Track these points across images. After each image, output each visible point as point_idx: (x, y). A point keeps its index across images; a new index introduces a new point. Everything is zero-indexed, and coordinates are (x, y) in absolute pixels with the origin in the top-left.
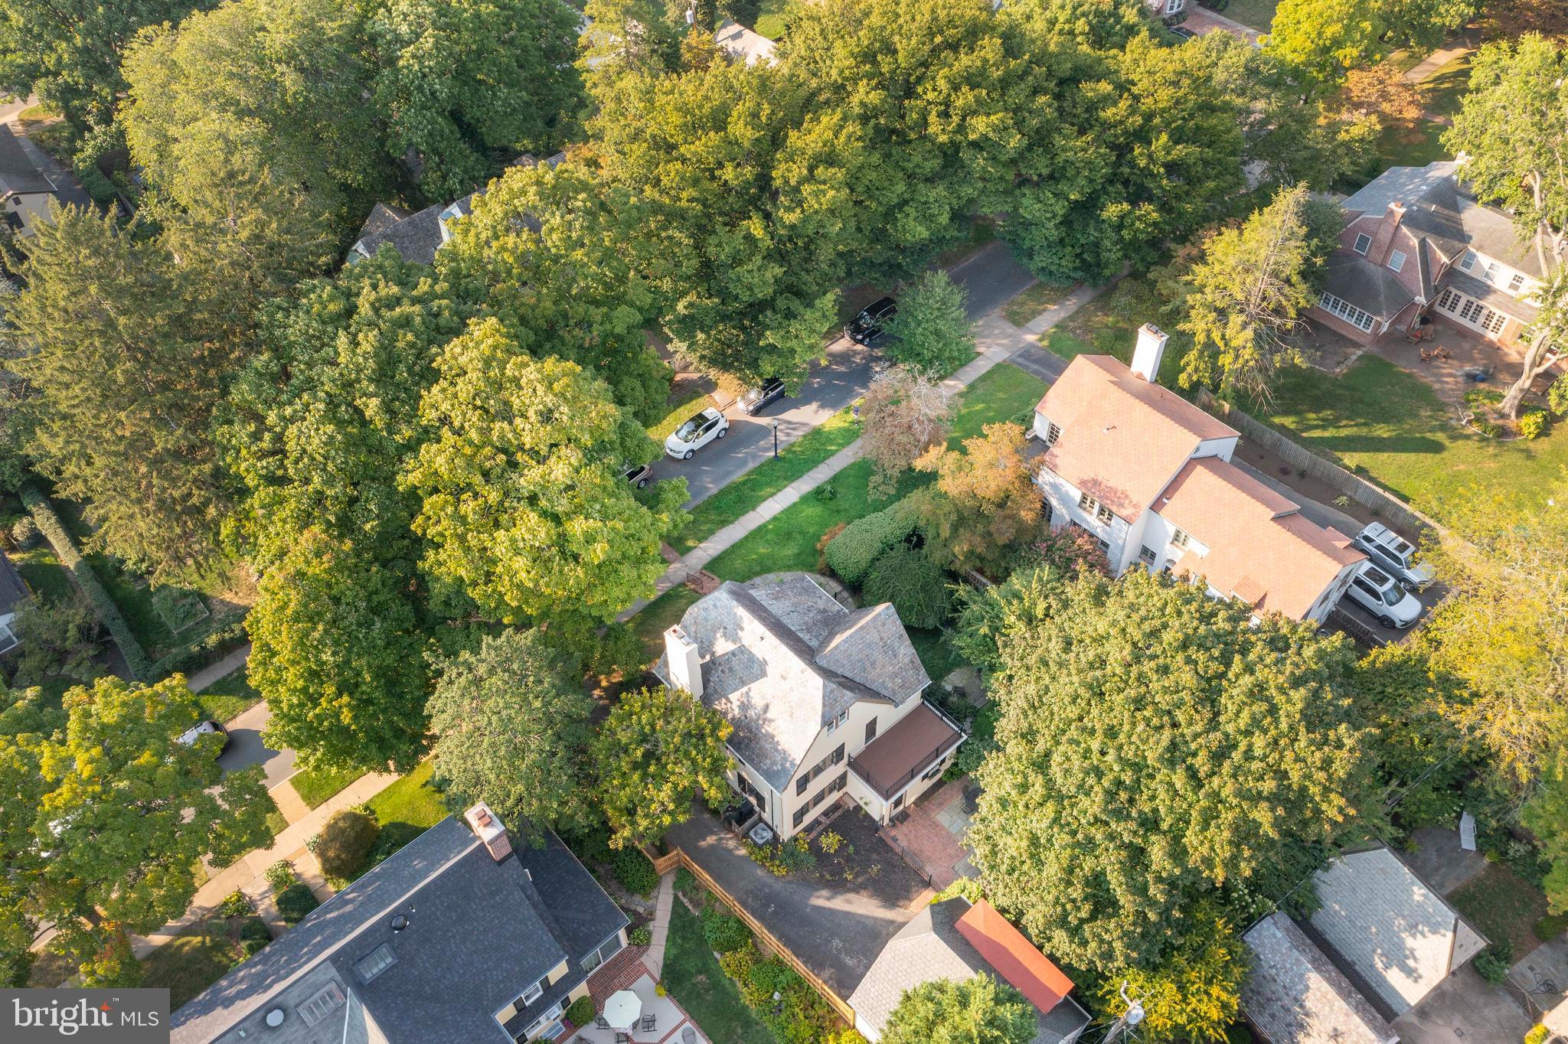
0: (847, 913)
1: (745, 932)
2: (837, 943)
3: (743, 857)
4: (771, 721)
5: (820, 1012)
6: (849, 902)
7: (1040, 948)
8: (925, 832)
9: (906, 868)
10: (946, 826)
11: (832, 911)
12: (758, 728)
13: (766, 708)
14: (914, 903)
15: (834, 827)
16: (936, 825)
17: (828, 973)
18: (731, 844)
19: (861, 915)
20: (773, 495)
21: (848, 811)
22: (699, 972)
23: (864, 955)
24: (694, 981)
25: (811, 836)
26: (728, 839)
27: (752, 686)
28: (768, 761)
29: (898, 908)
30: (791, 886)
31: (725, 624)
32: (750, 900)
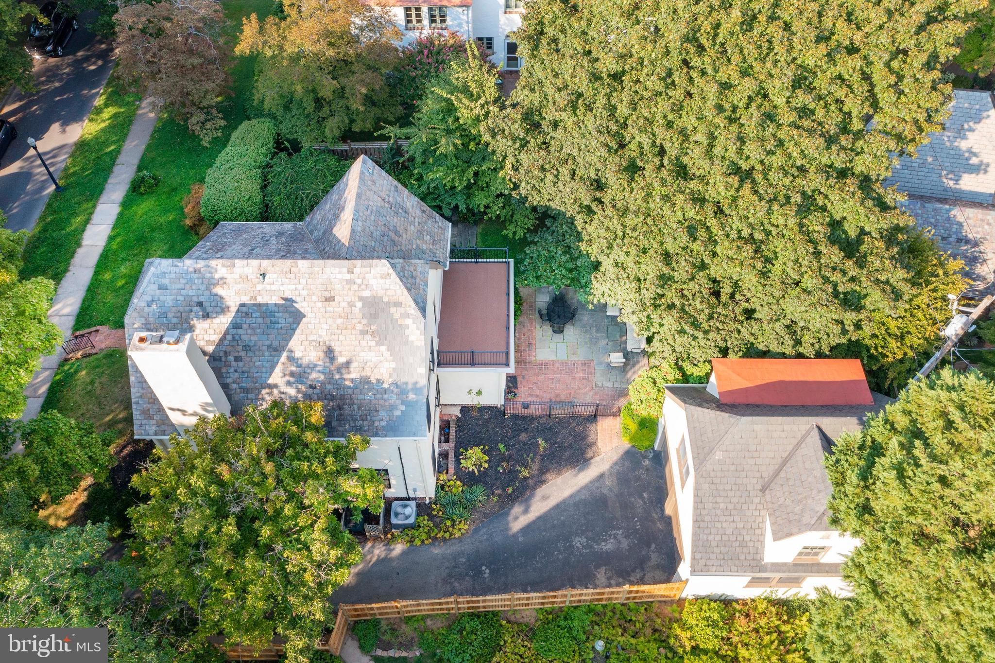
0: (557, 507)
1: (489, 618)
2: (578, 542)
3: (404, 553)
4: (348, 364)
5: (642, 618)
6: (545, 498)
7: (800, 356)
8: (542, 378)
9: (561, 422)
10: (553, 358)
11: (543, 519)
12: (339, 386)
13: (330, 354)
14: (600, 444)
15: (462, 445)
16: (545, 365)
17: (601, 575)
18: (379, 551)
19: (571, 496)
20: (87, 221)
21: (458, 420)
23: (614, 528)
25: (451, 471)
26: (371, 552)
27: (292, 344)
28: (382, 413)
29: (593, 461)
30: (481, 533)
31: (195, 299)
32: (456, 584)
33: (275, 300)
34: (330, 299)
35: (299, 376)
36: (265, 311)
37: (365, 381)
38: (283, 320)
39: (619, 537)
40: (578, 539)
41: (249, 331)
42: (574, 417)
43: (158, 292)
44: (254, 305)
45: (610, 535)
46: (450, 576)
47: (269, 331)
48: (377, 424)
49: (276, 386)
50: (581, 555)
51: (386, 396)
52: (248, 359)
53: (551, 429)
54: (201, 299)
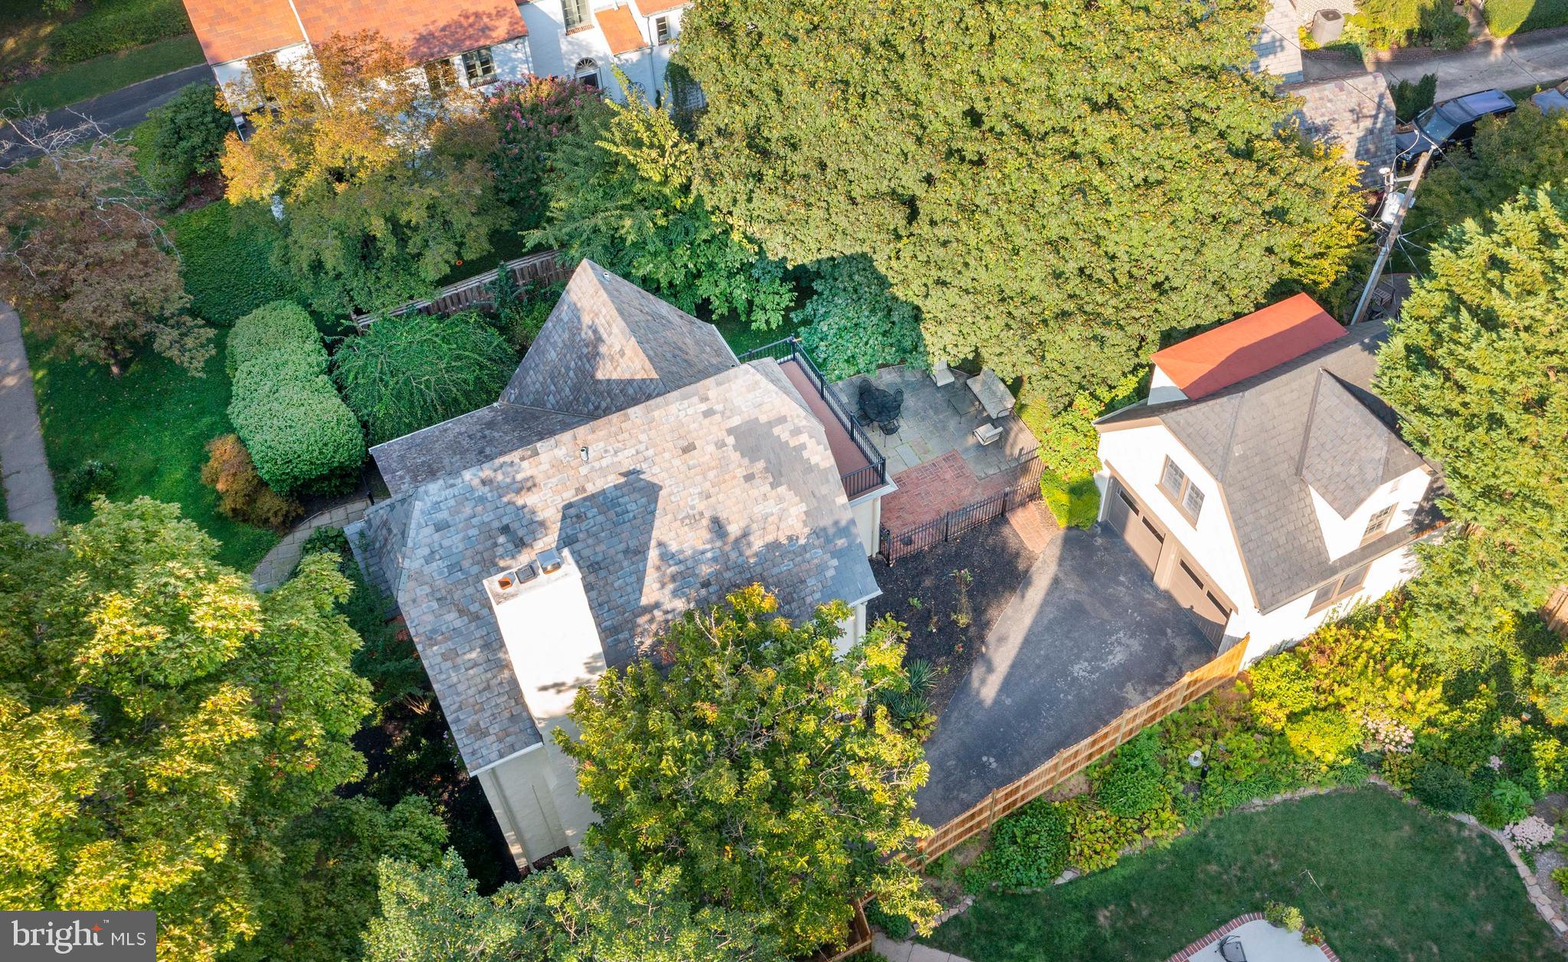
0: (1027, 641)
1: (1038, 807)
2: (1080, 669)
4: (746, 530)
5: (1212, 714)
7: (1237, 316)
9: (964, 539)
12: (742, 568)
14: (1029, 545)
19: (1035, 622)
27: (657, 532)
28: (811, 582)
29: (1034, 569)
30: (953, 719)
31: (496, 524)
33: (613, 480)
34: (688, 449)
35: (683, 577)
36: (605, 502)
37: (775, 546)
38: (633, 505)
39: (1123, 640)
40: (1077, 667)
41: (590, 541)
42: (975, 528)
43: (437, 536)
44: (585, 499)
45: (1112, 644)
46: (948, 789)
47: (618, 530)
48: (809, 600)
49: (657, 605)
50: (1093, 683)
51: (808, 556)
52: (601, 583)
53: (957, 554)
54: (505, 521)
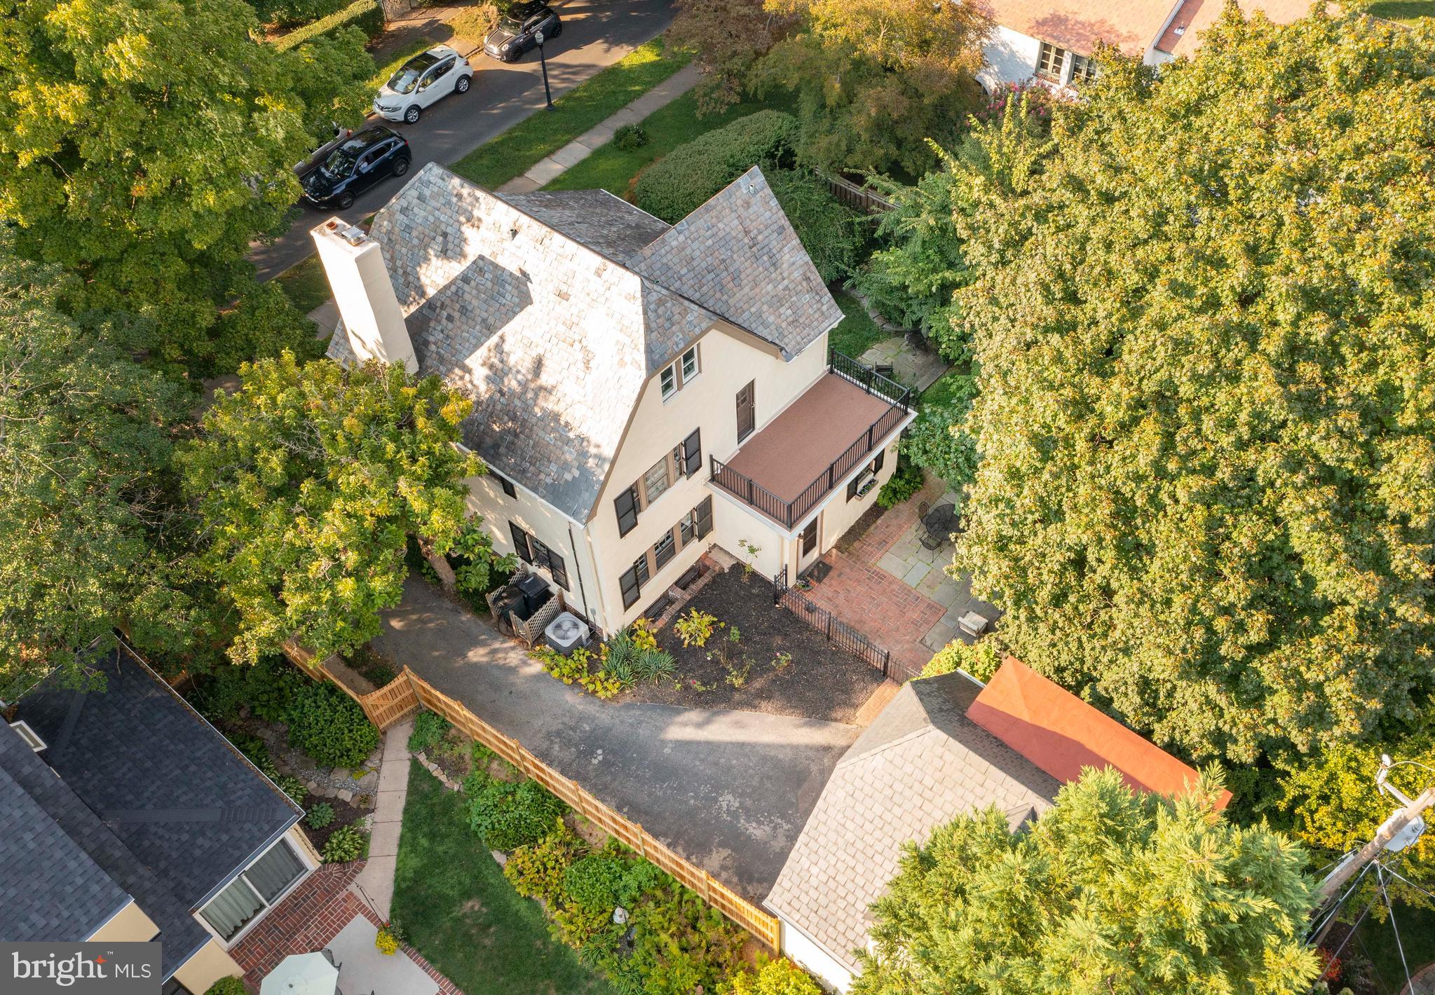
0: (742, 745)
2: (728, 801)
3: (537, 677)
4: (549, 391)
6: (739, 725)
8: (862, 589)
10: (899, 575)
11: (712, 746)
12: (527, 408)
13: (538, 365)
15: (699, 603)
16: (881, 576)
17: (717, 858)
18: (514, 658)
19: (768, 745)
20: (549, 154)
21: (721, 574)
22: (467, 895)
23: (783, 817)
24: (457, 912)
25: (661, 623)
26: (506, 651)
28: (553, 467)
30: (632, 713)
31: (443, 227)
32: (556, 747)
33: (513, 268)
34: (563, 296)
36: (498, 277)
37: (556, 417)
38: (510, 297)
39: (780, 831)
41: (474, 292)
42: (859, 658)
43: (416, 201)
44: (492, 263)
45: (771, 821)
46: (559, 733)
47: (492, 302)
49: (469, 371)
52: (458, 324)
53: (818, 653)
